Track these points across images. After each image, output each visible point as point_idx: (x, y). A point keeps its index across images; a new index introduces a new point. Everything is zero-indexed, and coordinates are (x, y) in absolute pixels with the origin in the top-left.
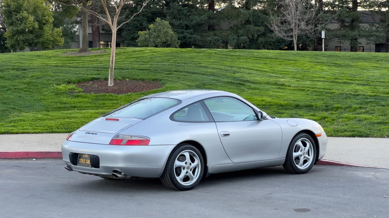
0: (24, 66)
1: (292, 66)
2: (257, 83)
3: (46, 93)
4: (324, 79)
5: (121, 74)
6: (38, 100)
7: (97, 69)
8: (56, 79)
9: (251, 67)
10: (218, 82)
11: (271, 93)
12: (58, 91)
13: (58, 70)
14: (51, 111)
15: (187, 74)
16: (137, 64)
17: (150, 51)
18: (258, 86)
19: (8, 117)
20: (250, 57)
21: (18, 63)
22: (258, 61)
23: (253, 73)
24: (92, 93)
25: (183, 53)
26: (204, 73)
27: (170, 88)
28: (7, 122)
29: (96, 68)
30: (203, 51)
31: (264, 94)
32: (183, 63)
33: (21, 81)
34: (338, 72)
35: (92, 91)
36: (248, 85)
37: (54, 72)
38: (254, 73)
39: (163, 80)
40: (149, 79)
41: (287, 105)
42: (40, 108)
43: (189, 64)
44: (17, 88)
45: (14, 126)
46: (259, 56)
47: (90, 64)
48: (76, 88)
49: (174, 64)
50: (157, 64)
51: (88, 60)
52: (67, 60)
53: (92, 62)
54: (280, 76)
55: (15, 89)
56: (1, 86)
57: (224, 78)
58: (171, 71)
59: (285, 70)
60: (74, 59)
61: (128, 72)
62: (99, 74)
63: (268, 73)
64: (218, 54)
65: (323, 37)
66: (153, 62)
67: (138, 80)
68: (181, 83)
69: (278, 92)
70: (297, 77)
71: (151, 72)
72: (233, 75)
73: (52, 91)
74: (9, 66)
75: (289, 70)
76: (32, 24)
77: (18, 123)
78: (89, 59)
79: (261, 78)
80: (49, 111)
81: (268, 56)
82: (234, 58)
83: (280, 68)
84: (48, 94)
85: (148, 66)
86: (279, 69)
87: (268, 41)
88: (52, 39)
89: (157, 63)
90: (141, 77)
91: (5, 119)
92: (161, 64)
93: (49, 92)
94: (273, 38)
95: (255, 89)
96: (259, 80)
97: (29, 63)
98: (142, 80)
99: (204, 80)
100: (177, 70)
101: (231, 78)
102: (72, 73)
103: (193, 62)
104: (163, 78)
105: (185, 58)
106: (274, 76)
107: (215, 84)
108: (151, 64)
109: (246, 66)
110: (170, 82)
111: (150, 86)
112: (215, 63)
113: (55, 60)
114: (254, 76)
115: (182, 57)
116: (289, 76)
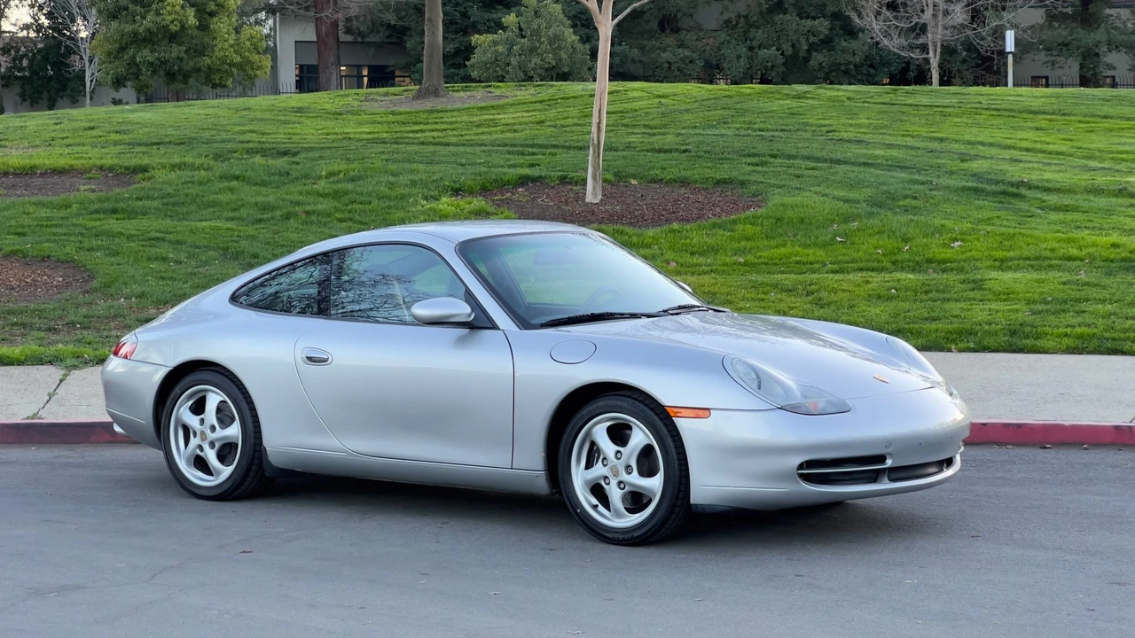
0: (279, 143)
1: (1131, 135)
2: (1058, 190)
7: (516, 149)
8: (414, 183)
9: (1008, 142)
10: (931, 190)
13: (393, 152)
15: (817, 165)
16: (633, 133)
17: (644, 94)
18: (1067, 200)
20: (973, 108)
21: (251, 132)
22: (1013, 122)
23: (1023, 158)
25: (752, 100)
26: (870, 161)
27: (792, 207)
29: (506, 145)
31: (1105, 226)
32: (777, 131)
33: (307, 187)
36: (1033, 198)
37: (387, 160)
38: (1030, 159)
39: (749, 182)
40: (704, 181)
43: (799, 133)
44: (314, 212)
46: (1003, 106)
47: (481, 134)
48: (491, 210)
49: (751, 132)
50: (700, 134)
51: (465, 122)
52: (397, 122)
53: (478, 126)
54: (1117, 167)
55: (308, 213)
56: (256, 204)
57: (938, 176)
58: (756, 155)
59: (1121, 148)
60: (419, 120)
62: (532, 165)
63: (1075, 160)
64: (864, 102)
65: (1008, 50)
66: (681, 129)
67: (667, 183)
68: (816, 193)
71: (699, 157)
73: (426, 219)
74: (229, 141)
76: (178, 14)
78: (465, 118)
79: (1061, 174)
81: (1031, 106)
82: (928, 115)
83: (1098, 142)
85: (670, 138)
86: (1102, 146)
87: (839, 61)
88: (238, 59)
89: (697, 131)
90: (672, 173)
92: (709, 132)
94: (855, 54)
95: (1064, 209)
96: (1059, 180)
97: (285, 134)
98: (681, 182)
99: (884, 184)
100: (776, 152)
101: (965, 175)
102: (448, 163)
103: (808, 128)
104: (746, 178)
105: (771, 114)
106: (1101, 168)
107: (925, 194)
108: (679, 135)
109: (984, 136)
110: (779, 190)
111: (719, 201)
112: (881, 131)
113: (360, 124)
114: (1033, 169)
115: (762, 112)
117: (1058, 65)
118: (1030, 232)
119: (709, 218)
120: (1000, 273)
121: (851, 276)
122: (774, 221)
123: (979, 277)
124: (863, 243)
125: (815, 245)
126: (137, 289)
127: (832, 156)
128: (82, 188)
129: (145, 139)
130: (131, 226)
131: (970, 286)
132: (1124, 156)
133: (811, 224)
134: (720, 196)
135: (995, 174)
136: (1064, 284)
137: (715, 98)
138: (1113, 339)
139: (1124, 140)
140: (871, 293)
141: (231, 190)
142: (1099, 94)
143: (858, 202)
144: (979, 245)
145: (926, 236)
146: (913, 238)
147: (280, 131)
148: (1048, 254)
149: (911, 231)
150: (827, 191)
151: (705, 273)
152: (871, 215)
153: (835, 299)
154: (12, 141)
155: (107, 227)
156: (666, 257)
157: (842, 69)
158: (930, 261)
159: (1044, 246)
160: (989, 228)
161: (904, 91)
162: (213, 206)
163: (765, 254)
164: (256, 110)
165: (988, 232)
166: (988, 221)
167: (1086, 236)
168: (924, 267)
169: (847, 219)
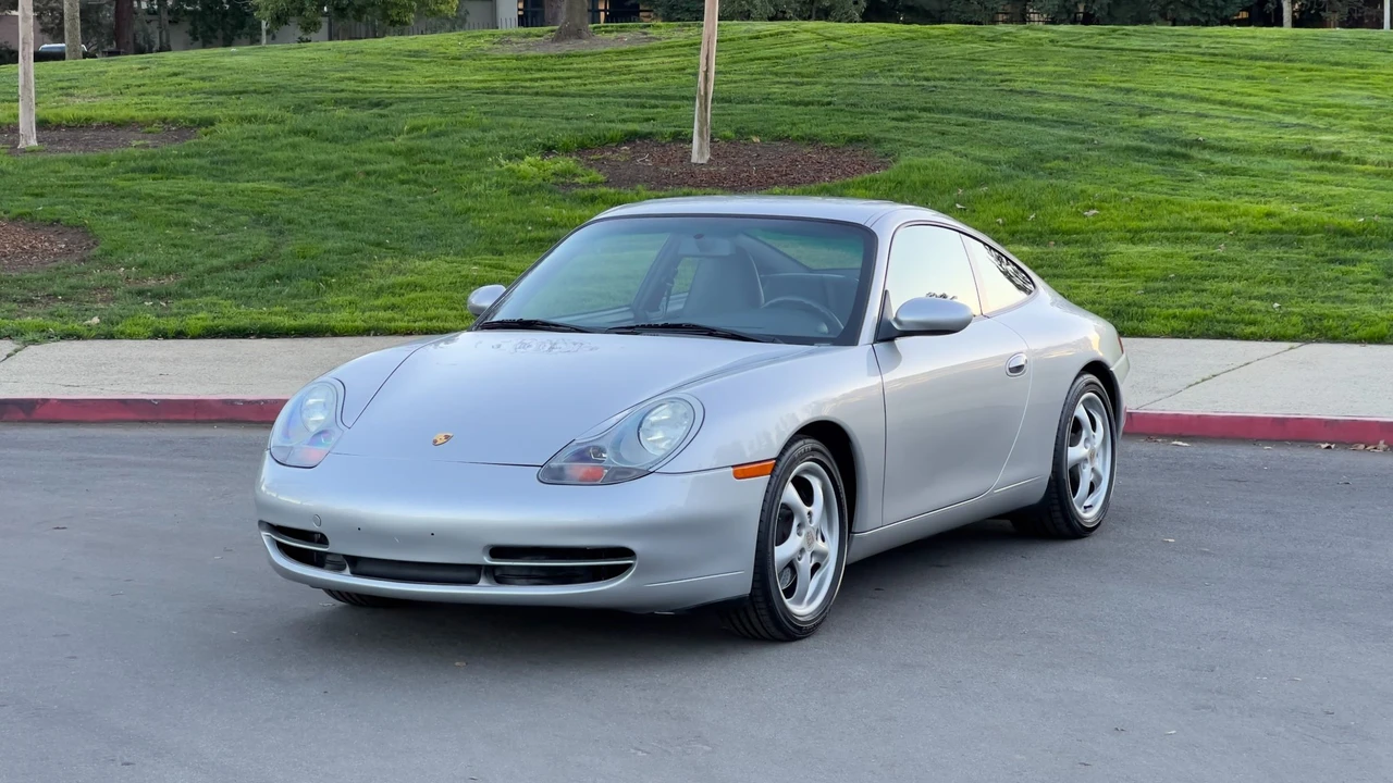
0: (375, 92)
1: (1352, 85)
2: (1236, 151)
3: (478, 188)
5: (729, 118)
6: (456, 215)
7: (637, 100)
8: (502, 139)
9: (1203, 93)
10: (1089, 150)
11: (1297, 188)
12: (519, 182)
13: (497, 104)
14: (510, 252)
15: (971, 120)
16: (778, 82)
17: (814, 36)
18: (1240, 162)
19: (366, 276)
20: (1187, 53)
21: (350, 79)
22: (1222, 70)
23: (1211, 112)
24: (639, 187)
25: (934, 43)
26: (1033, 116)
27: (919, 169)
28: (364, 291)
29: (630, 96)
30: (1007, 34)
31: (1269, 192)
32: (945, 80)
33: (380, 144)
35: (638, 182)
36: (1202, 160)
37: (485, 113)
38: (1218, 113)
39: (884, 139)
40: (835, 138)
41: (1364, 230)
42: (468, 242)
43: (970, 82)
44: (375, 172)
45: (393, 307)
46: (1222, 51)
47: (608, 82)
48: (579, 170)
49: (914, 82)
50: (855, 84)
51: (595, 69)
52: (519, 69)
53: (609, 74)
54: (1315, 124)
55: (368, 174)
56: (315, 163)
57: (1106, 134)
58: (905, 108)
59: (1330, 101)
60: (545, 66)
61: (754, 110)
62: (648, 120)
63: (1271, 114)
64: (1065, 46)
66: (836, 77)
67: (793, 141)
68: (955, 153)
69: (1322, 182)
70: (1381, 126)
71: (838, 110)
72: (1140, 121)
73: (497, 182)
74: (320, 90)
75: (1348, 102)
77: (403, 295)
78: (597, 65)
79: (1247, 132)
80: (501, 254)
81: (1255, 50)
82: (1129, 61)
83: (1308, 94)
84: (485, 189)
85: (819, 88)
86: (1311, 98)
89: (853, 80)
90: (804, 129)
91: (355, 280)
92: (866, 81)
93: (487, 183)
95: (1231, 172)
96: (1241, 138)
97: (387, 81)
98: (809, 140)
99: (1037, 142)
100: (930, 105)
101: (1136, 133)
102: (554, 116)
103: (981, 77)
104: (883, 135)
105: (947, 60)
106: (1296, 125)
107: (1080, 155)
108: (830, 84)
109: (1180, 86)
110: (915, 149)
111: (845, 162)
112: (1063, 80)
113: (477, 70)
114: (1217, 125)
115: (937, 58)
116: (1349, 122)
118: (1180, 199)
120: (1131, 246)
122: (893, 185)
123: (1102, 250)
124: (984, 211)
126: (140, 257)
127: (992, 109)
128: (134, 143)
129: (229, 88)
130: (164, 187)
131: (1087, 261)
132: (1328, 110)
133: (934, 189)
134: (849, 156)
136: (1196, 258)
137: (894, 41)
138: (1227, 322)
141: (294, 146)
143: (999, 163)
144: (1115, 214)
145: (1058, 204)
146: (1044, 206)
147: (383, 78)
148: (1189, 224)
149: (1044, 197)
150: (969, 151)
152: (1008, 178)
154: (82, 88)
155: (137, 188)
158: (1054, 232)
159: (1187, 215)
160: (1135, 195)
162: (268, 166)
164: (369, 54)
165: (1132, 199)
166: (1137, 187)
167: (1243, 204)
168: (1045, 239)
169: (985, 181)
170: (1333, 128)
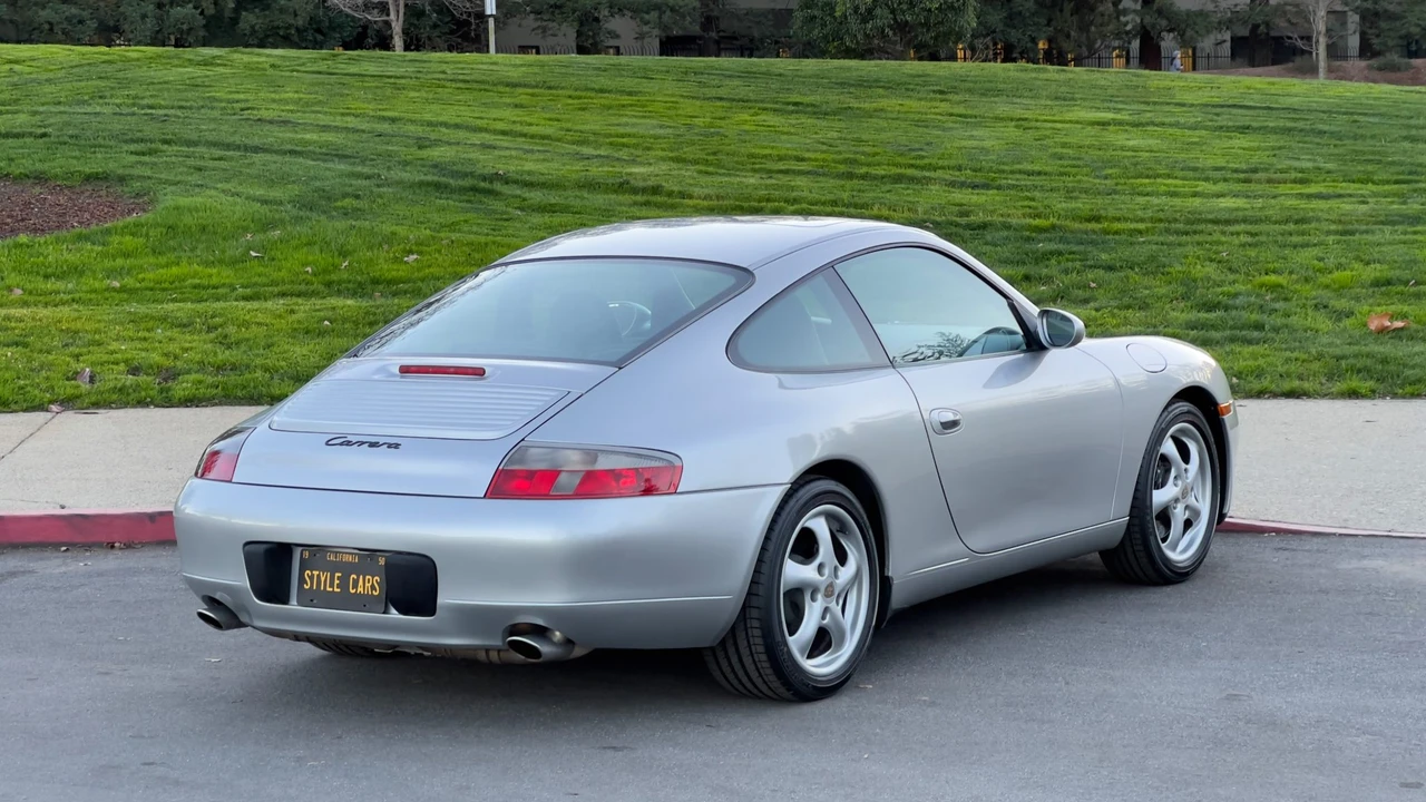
1: (635, 114)
2: (543, 185)
4: (804, 166)
9: (479, 122)
10: (378, 186)
15: (227, 153)
22: (485, 97)
23: (498, 143)
25: (140, 67)
26: (298, 149)
27: (189, 210)
30: (219, 57)
32: (172, 108)
34: (835, 135)
36: (511, 196)
38: (506, 144)
39: (132, 177)
40: (68, 176)
43: (203, 111)
46: (473, 77)
49: (137, 110)
50: (65, 113)
54: (618, 155)
57: (389, 168)
58: (142, 140)
59: (621, 130)
63: (564, 145)
64: (293, 71)
65: (488, 12)
66: (39, 105)
67: (15, 178)
68: (223, 191)
70: (689, 157)
71: (61, 143)
75: (640, 131)
79: (547, 165)
82: (377, 87)
83: (592, 122)
85: (22, 118)
87: (276, 24)
89: (62, 108)
92: (78, 110)
94: (296, 15)
96: (544, 171)
98: (35, 178)
99: (316, 178)
100: (170, 137)
101: (423, 166)
103: (215, 104)
104: (127, 172)
105: (166, 86)
106: (597, 156)
107: (372, 192)
108: (35, 113)
109: (449, 115)
110: (173, 188)
111: (89, 204)
112: (313, 108)
114: (511, 157)
115: (153, 83)
116: (653, 153)
117: (550, 32)
118: (506, 240)
119: (73, 227)
121: (269, 304)
122: (164, 231)
124: (286, 259)
125: (221, 262)
127: (247, 141)
132: (624, 140)
133: (215, 233)
134: (90, 197)
135: (462, 164)
137: (89, 64)
139: (624, 120)
140: (295, 326)
142: (594, 62)
143: (281, 203)
144: (440, 259)
145: (370, 248)
146: (355, 251)
149: (351, 241)
150: (240, 189)
151: (63, 304)
152: (298, 220)
153: (247, 336)
156: (7, 282)
157: (281, 33)
158: (375, 282)
160: (454, 236)
161: (345, 57)
163: (151, 275)
165: (452, 242)
166: (452, 227)
168: (369, 289)
169: (266, 225)
170: (638, 159)
